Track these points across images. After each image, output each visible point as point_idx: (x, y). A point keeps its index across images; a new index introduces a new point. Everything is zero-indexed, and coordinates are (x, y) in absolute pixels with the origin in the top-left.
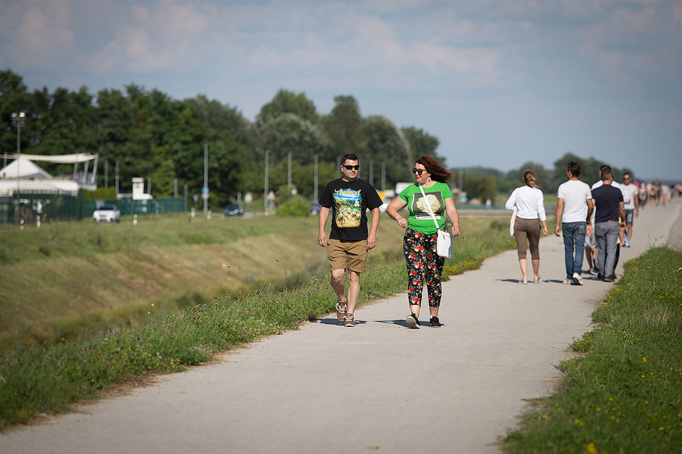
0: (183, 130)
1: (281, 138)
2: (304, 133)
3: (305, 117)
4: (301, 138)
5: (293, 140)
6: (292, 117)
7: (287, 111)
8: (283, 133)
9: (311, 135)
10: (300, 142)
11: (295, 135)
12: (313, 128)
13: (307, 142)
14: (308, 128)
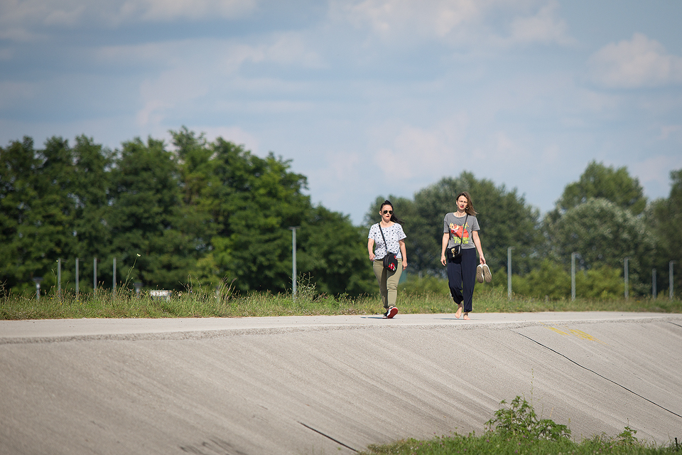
0: (264, 207)
1: (586, 235)
2: (619, 227)
3: (626, 204)
4: (616, 234)
5: (604, 238)
6: (604, 203)
7: (599, 195)
8: (588, 227)
9: (631, 230)
10: (615, 242)
11: (606, 230)
12: (635, 220)
13: (625, 241)
14: (626, 220)
